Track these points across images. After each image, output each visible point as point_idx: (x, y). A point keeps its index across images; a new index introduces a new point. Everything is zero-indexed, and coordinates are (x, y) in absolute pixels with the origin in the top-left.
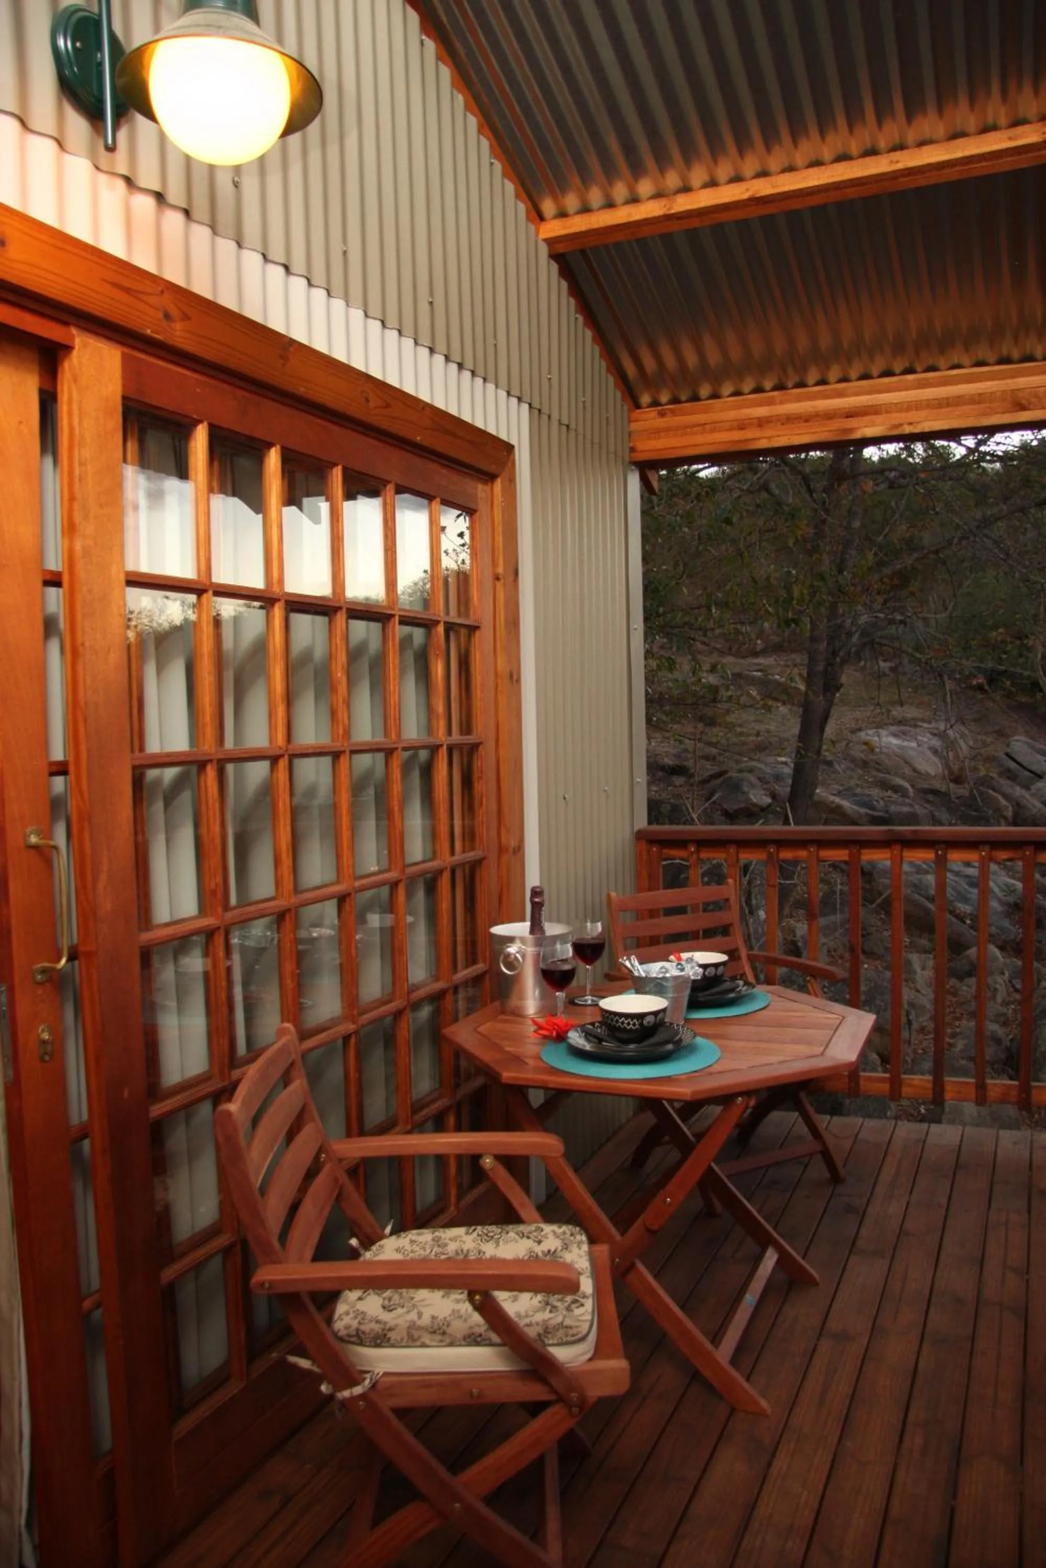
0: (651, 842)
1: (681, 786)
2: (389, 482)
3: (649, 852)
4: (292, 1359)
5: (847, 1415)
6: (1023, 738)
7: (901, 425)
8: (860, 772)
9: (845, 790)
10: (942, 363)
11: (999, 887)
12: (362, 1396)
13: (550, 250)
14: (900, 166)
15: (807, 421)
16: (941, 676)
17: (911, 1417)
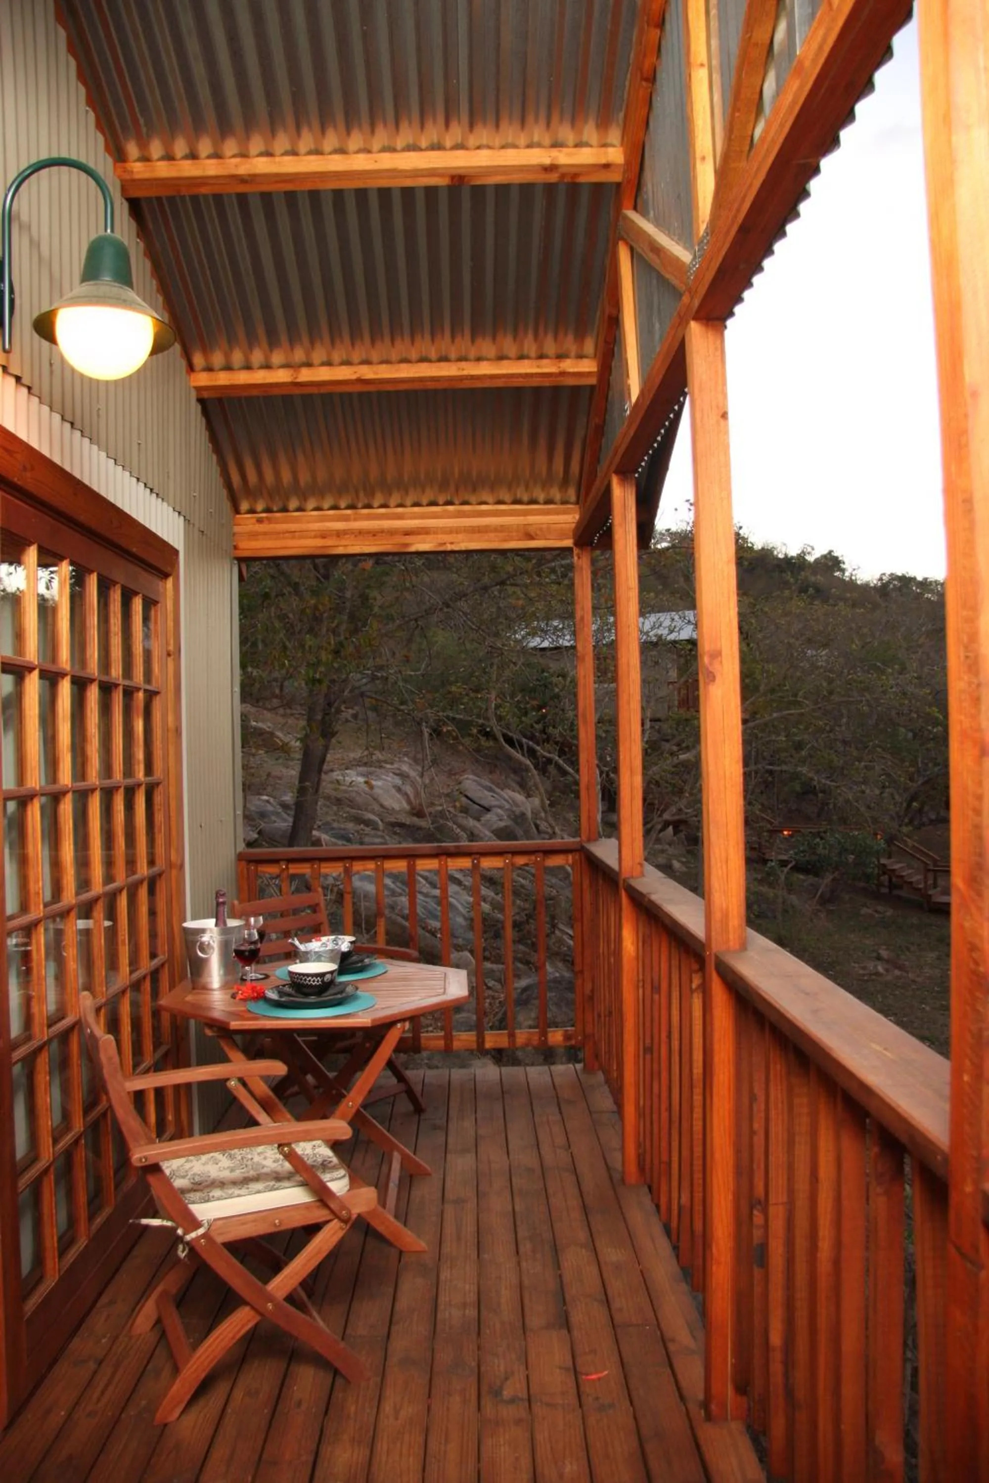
0: (250, 861)
2: (118, 583)
3: (248, 869)
4: (145, 1221)
5: (478, 1242)
6: (471, 776)
7: (445, 544)
8: (335, 808)
9: (323, 824)
10: (473, 499)
11: (462, 904)
12: (204, 1236)
13: (197, 395)
14: (465, 373)
15: (374, 535)
16: (419, 724)
17: (520, 1235)
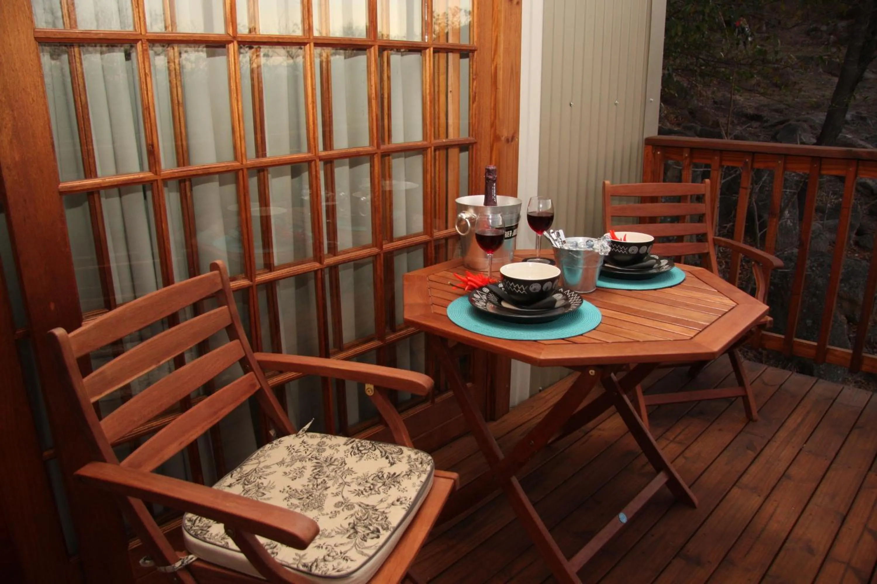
0: (659, 147)
1: (756, 128)
3: (654, 154)
